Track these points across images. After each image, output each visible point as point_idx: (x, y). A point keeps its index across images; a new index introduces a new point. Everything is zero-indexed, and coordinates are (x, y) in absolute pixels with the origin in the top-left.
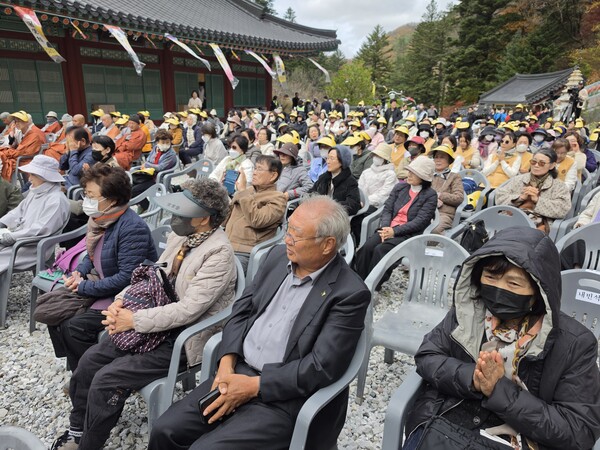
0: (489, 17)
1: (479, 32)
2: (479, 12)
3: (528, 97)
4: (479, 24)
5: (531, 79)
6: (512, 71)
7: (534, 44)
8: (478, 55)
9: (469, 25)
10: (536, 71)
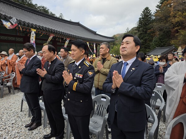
0: (146, 32)
1: (144, 36)
2: (143, 31)
3: (162, 54)
4: (144, 34)
5: (161, 49)
6: (155, 46)
7: (160, 39)
8: (144, 42)
9: (141, 34)
10: (162, 46)
